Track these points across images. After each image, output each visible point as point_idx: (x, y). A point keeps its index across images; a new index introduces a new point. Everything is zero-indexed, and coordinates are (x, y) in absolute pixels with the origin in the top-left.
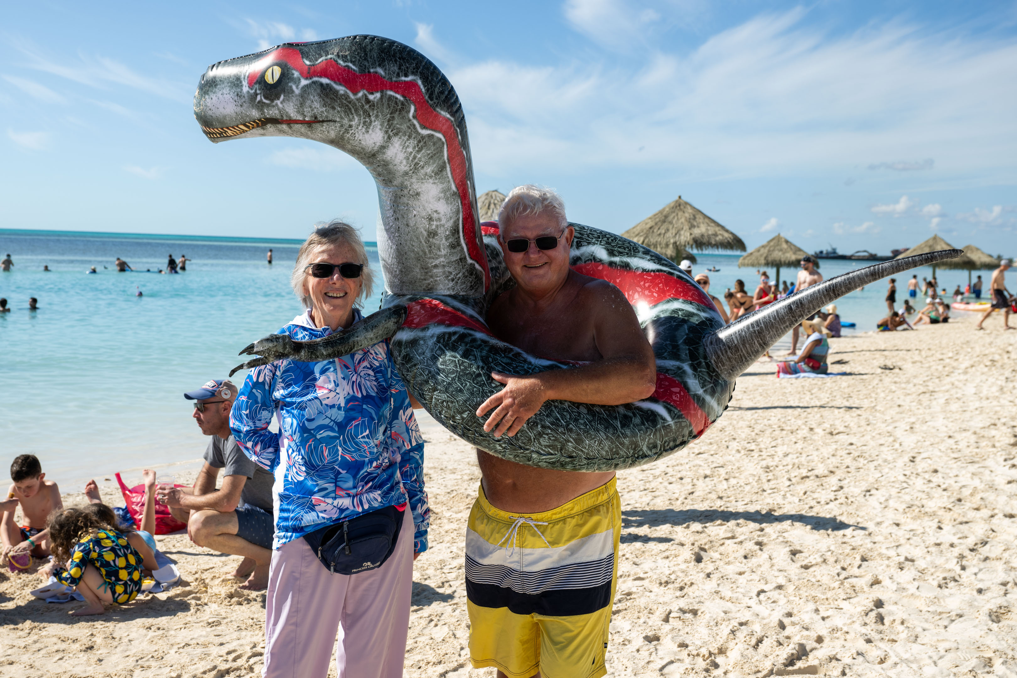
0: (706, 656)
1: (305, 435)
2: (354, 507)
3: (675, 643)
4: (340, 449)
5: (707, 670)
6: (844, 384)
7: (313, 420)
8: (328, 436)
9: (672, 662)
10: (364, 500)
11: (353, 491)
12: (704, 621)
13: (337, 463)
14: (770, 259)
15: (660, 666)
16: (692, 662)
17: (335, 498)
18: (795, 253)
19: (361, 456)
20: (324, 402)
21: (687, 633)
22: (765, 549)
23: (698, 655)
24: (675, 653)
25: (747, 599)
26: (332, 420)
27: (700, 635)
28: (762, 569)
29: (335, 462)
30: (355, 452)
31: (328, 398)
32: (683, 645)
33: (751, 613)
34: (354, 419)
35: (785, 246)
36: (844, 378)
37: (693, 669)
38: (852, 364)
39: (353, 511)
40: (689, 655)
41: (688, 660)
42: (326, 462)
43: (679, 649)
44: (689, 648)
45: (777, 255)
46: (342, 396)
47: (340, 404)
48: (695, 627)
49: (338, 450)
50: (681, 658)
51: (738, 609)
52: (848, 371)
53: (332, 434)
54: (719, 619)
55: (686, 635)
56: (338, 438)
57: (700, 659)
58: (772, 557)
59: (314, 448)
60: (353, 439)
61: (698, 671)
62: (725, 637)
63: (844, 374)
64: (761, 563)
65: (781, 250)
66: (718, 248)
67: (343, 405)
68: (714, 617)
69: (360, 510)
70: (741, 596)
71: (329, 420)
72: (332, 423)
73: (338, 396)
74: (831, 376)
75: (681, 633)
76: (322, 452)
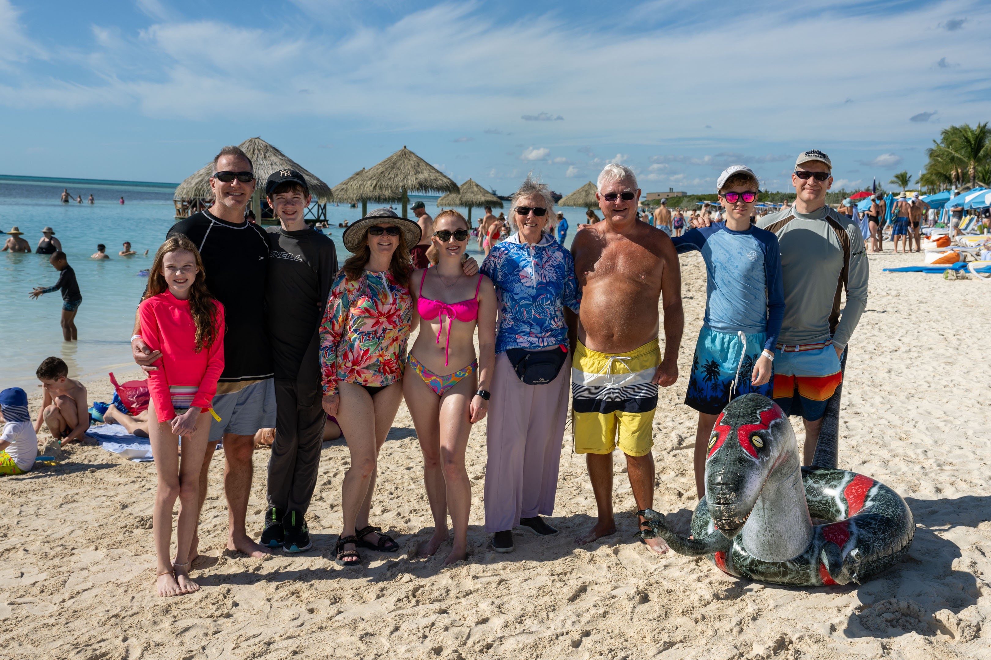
2: (539, 344)
4: (533, 311)
7: (518, 294)
8: (526, 303)
11: (539, 335)
13: (531, 319)
14: (464, 200)
18: (482, 196)
20: (524, 285)
26: (529, 295)
30: (541, 313)
31: (527, 282)
34: (542, 294)
42: (525, 318)
45: (473, 198)
46: (535, 282)
47: (533, 286)
53: (529, 302)
56: (532, 305)
59: (519, 310)
60: (541, 306)
65: (473, 192)
66: (439, 191)
67: (535, 286)
69: (542, 346)
73: (533, 281)
76: (523, 312)
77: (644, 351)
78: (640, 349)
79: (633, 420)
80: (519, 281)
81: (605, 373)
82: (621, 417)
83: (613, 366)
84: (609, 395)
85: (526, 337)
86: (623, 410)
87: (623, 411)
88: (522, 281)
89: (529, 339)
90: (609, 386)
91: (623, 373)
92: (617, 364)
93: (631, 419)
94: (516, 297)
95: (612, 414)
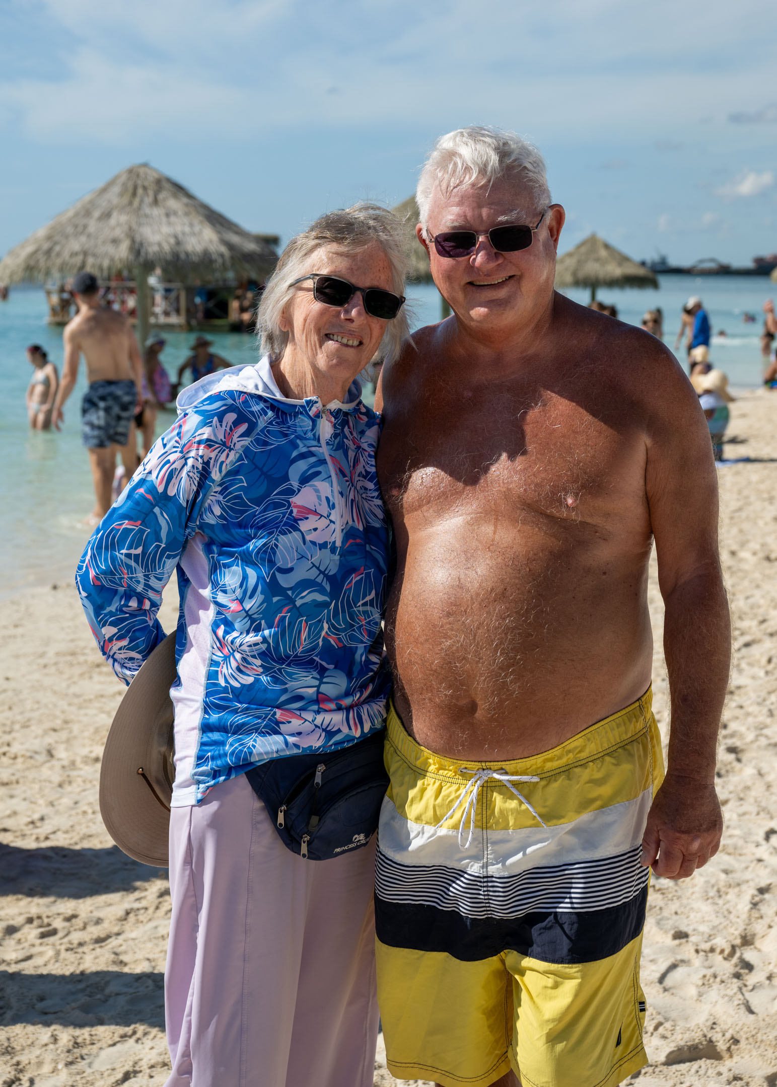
0: (727, 952)
1: (275, 599)
2: (350, 728)
3: (666, 932)
4: (326, 626)
5: (737, 976)
6: (755, 478)
7: (290, 570)
8: (314, 601)
9: (673, 967)
10: (365, 717)
11: (348, 701)
12: (697, 889)
13: (317, 651)
14: (581, 275)
15: (658, 975)
16: (706, 964)
17: (318, 712)
18: (620, 264)
19: (352, 638)
20: (308, 538)
21: (676, 913)
22: (745, 757)
23: (712, 950)
24: (673, 951)
25: (751, 847)
26: (321, 572)
27: (699, 915)
28: (753, 793)
29: (313, 649)
30: (344, 630)
31: (315, 529)
32: (680, 935)
33: (768, 870)
34: (354, 570)
35: (603, 253)
36: (750, 466)
37: (715, 976)
38: (752, 442)
39: (347, 735)
40: (697, 951)
41: (697, 961)
42: (300, 650)
43: (677, 942)
44: (692, 939)
45: (592, 268)
46: (338, 527)
47: (334, 542)
48: (685, 901)
49: (322, 628)
50: (685, 957)
51: (744, 865)
52: (752, 454)
53: (320, 598)
54: (722, 884)
55: (675, 917)
56: (329, 604)
57: (718, 959)
58: (763, 772)
59: (289, 623)
60: (350, 607)
61: (724, 978)
62: (744, 916)
63: (748, 460)
64: (749, 783)
65: (597, 260)
67: (338, 544)
68: (713, 881)
69: (358, 734)
70: (741, 842)
71: (315, 572)
72: (321, 576)
73: (332, 526)
74: (728, 463)
75: (666, 913)
76: (300, 632)
77: (591, 748)
78: (576, 742)
79: (556, 986)
80: (293, 525)
81: (455, 827)
82: (522, 973)
83: (484, 801)
84: (475, 902)
85: (309, 716)
86: (525, 948)
87: (526, 953)
88: (304, 526)
89: (319, 719)
90: (475, 869)
91: (519, 827)
92: (498, 799)
93: (550, 981)
94: (285, 581)
95: (492, 963)
